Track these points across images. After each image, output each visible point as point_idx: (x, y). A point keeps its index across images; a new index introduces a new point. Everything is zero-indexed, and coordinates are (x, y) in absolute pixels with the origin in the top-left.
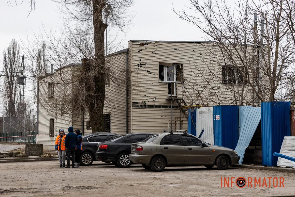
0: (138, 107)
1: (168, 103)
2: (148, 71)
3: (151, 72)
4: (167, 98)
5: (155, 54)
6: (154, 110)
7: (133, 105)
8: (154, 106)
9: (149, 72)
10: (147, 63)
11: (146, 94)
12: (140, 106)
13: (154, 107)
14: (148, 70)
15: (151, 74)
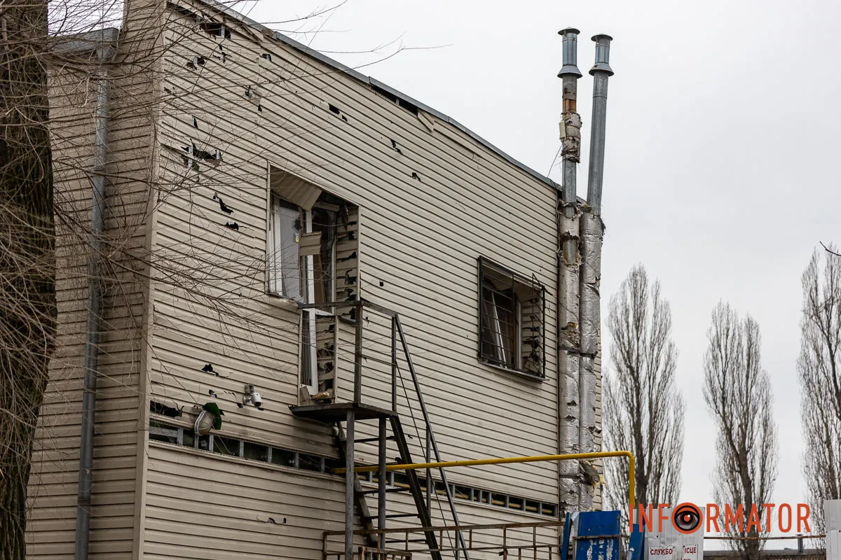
0: (175, 441)
1: (300, 434)
2: (224, 207)
3: (236, 214)
4: (294, 401)
5: (256, 109)
6: (243, 471)
7: (153, 423)
8: (242, 445)
9: (230, 212)
10: (226, 157)
11: (211, 358)
12: (180, 436)
13: (242, 451)
14: (226, 201)
15: (235, 227)
